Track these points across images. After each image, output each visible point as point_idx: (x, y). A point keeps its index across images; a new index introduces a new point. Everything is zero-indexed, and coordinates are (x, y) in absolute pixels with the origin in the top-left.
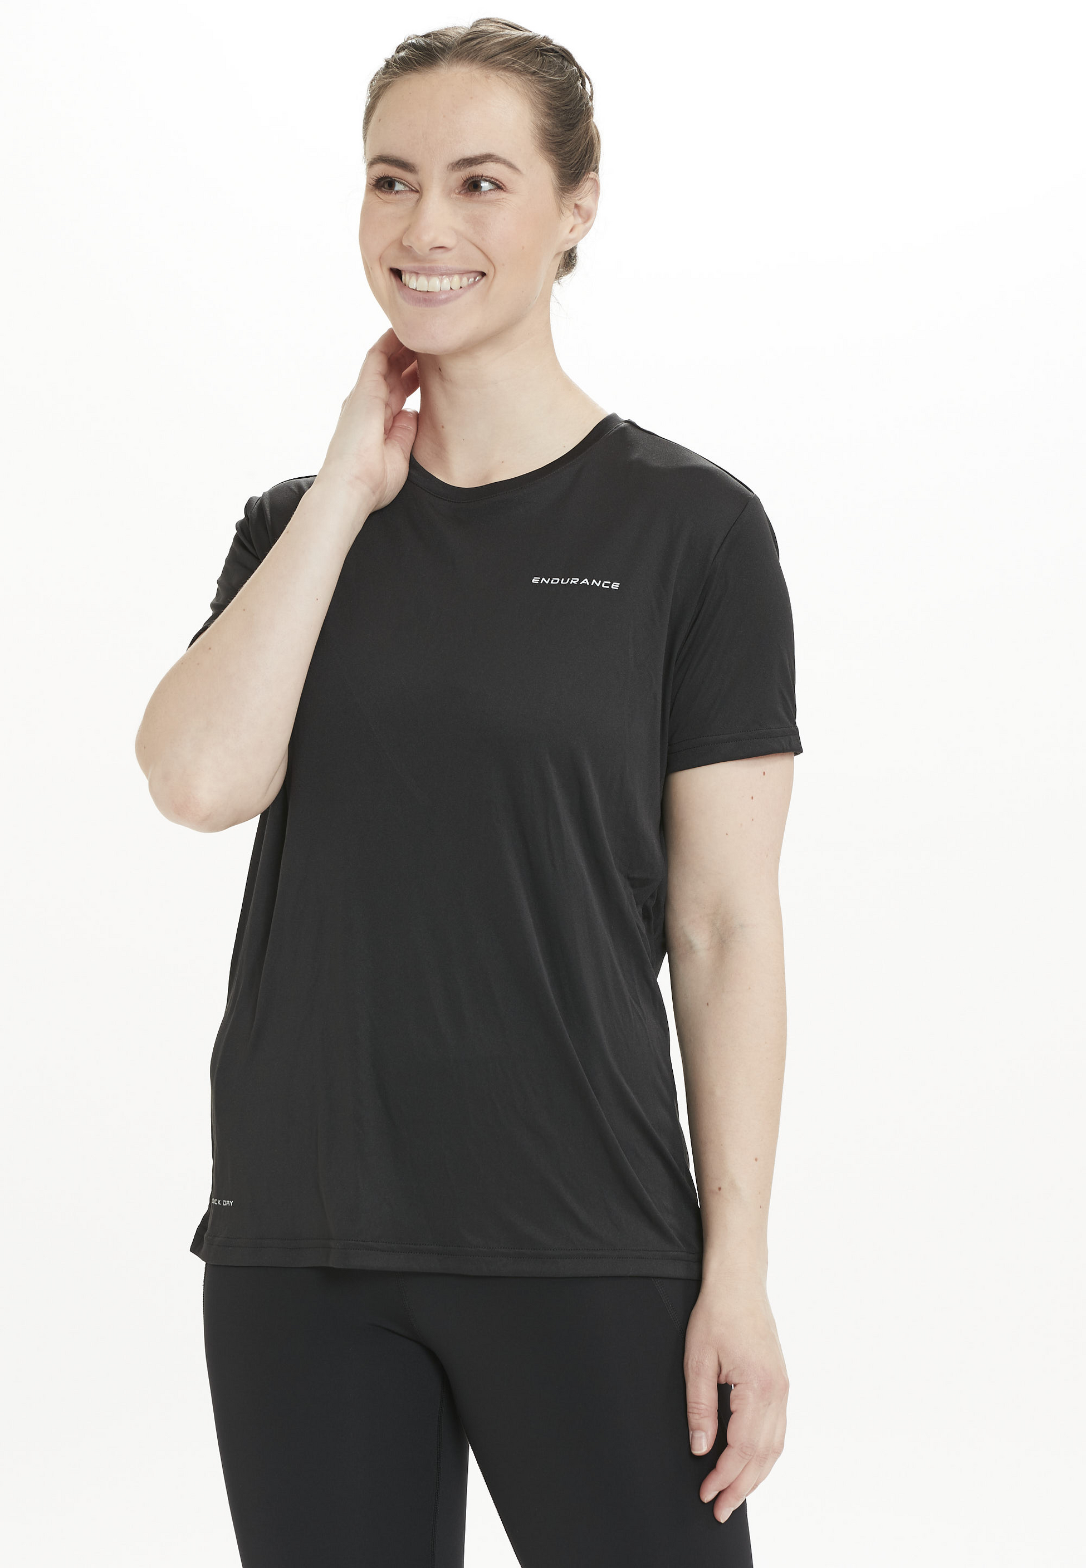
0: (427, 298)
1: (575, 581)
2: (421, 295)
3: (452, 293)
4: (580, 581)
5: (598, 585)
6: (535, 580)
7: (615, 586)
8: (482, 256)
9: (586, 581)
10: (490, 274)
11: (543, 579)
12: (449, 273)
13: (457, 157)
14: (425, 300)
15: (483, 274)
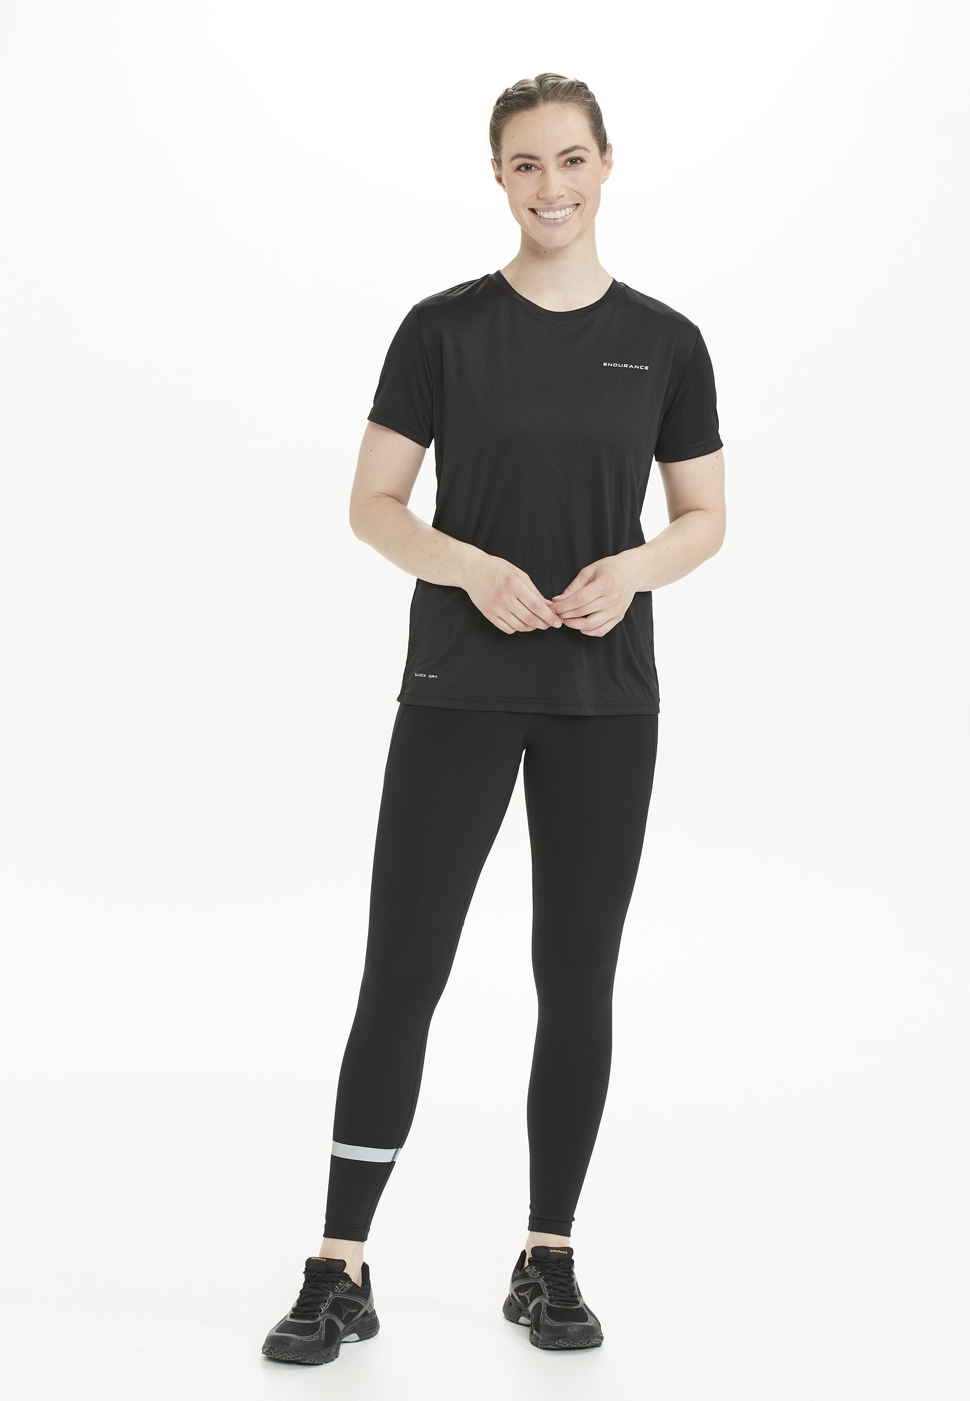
0: (554, 223)
1: (626, 366)
2: (552, 221)
3: (567, 217)
4: (629, 366)
5: (638, 368)
6: (605, 364)
7: (646, 368)
8: (579, 196)
9: (631, 366)
10: (582, 203)
11: (609, 364)
12: (563, 208)
13: (561, 150)
14: (555, 223)
15: (578, 205)
